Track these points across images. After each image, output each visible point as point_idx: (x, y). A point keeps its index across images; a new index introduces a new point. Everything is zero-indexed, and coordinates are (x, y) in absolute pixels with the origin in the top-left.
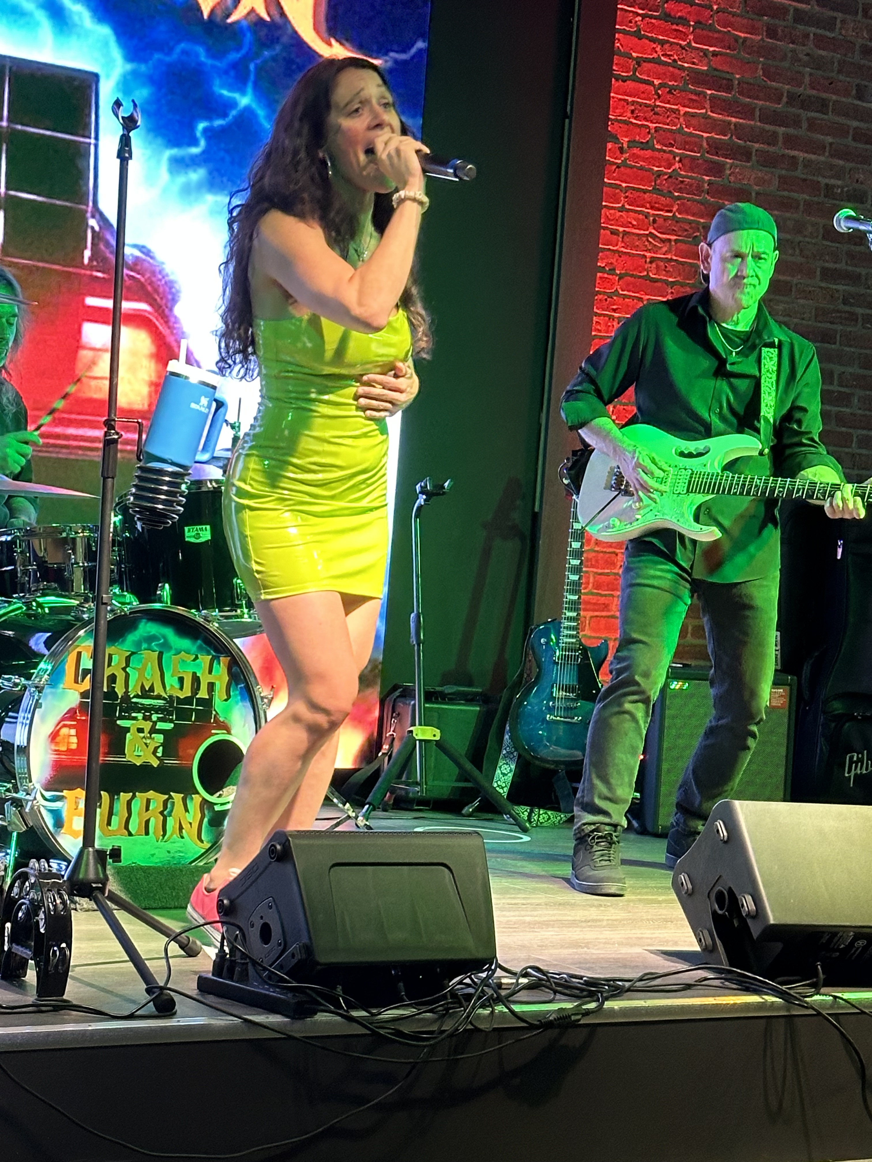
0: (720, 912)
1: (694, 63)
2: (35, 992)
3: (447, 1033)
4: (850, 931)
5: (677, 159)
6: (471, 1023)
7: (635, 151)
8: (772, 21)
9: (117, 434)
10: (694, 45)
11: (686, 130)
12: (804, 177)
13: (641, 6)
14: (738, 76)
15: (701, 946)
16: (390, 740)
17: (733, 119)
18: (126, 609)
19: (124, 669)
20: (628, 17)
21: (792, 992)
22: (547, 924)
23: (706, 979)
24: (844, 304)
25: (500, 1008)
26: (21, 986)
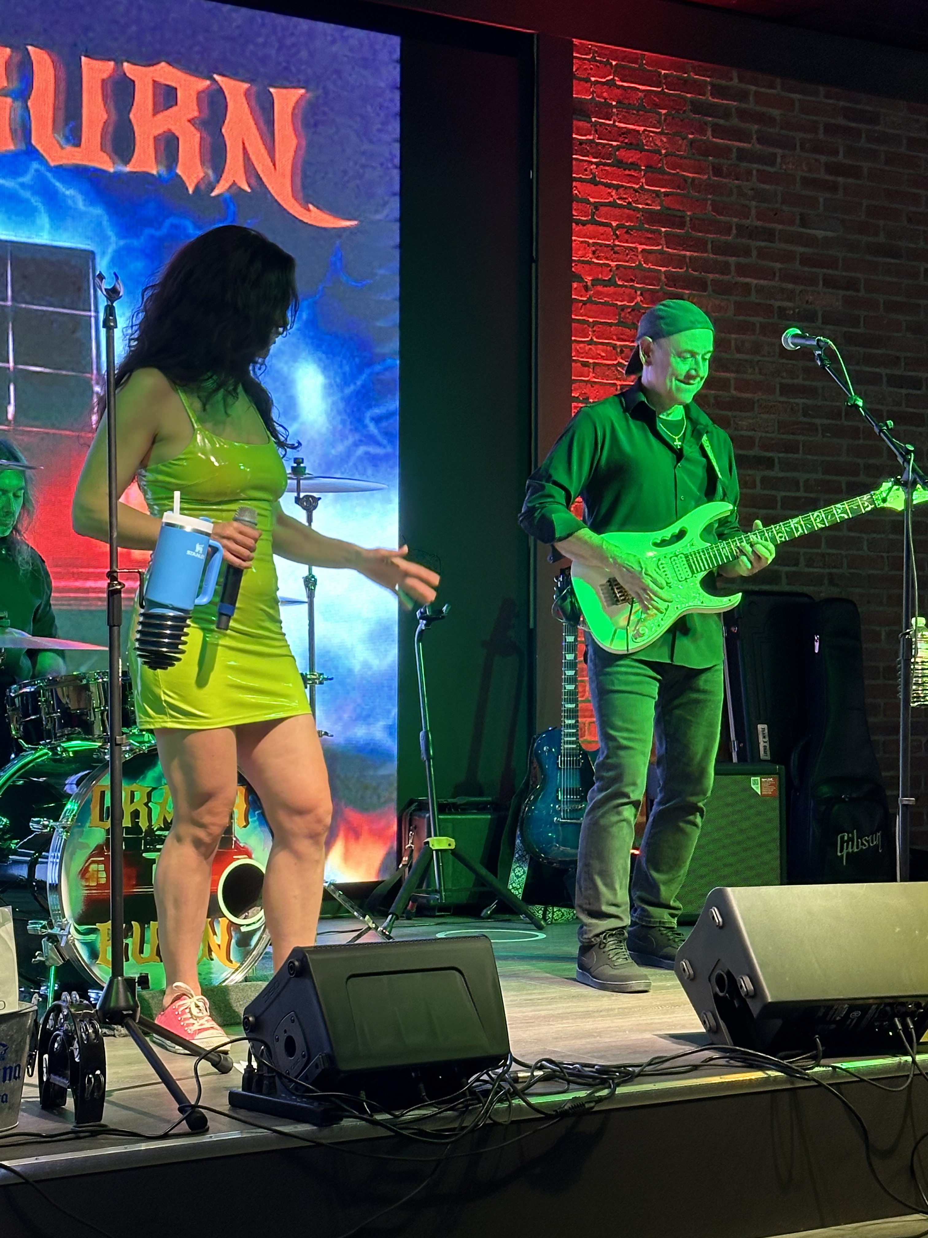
0: (721, 994)
1: (647, 204)
2: (74, 1120)
3: (469, 1128)
4: (845, 1004)
5: (639, 293)
6: (490, 1117)
7: (600, 288)
8: (717, 161)
9: (120, 584)
10: (646, 187)
11: (644, 265)
12: (757, 301)
13: (595, 155)
14: (689, 213)
15: (705, 1028)
16: (408, 852)
17: (688, 253)
18: (144, 748)
19: (146, 804)
20: (583, 166)
21: (793, 1066)
22: (561, 1017)
23: (711, 1059)
24: (804, 416)
25: (516, 1102)
26: (61, 1114)
